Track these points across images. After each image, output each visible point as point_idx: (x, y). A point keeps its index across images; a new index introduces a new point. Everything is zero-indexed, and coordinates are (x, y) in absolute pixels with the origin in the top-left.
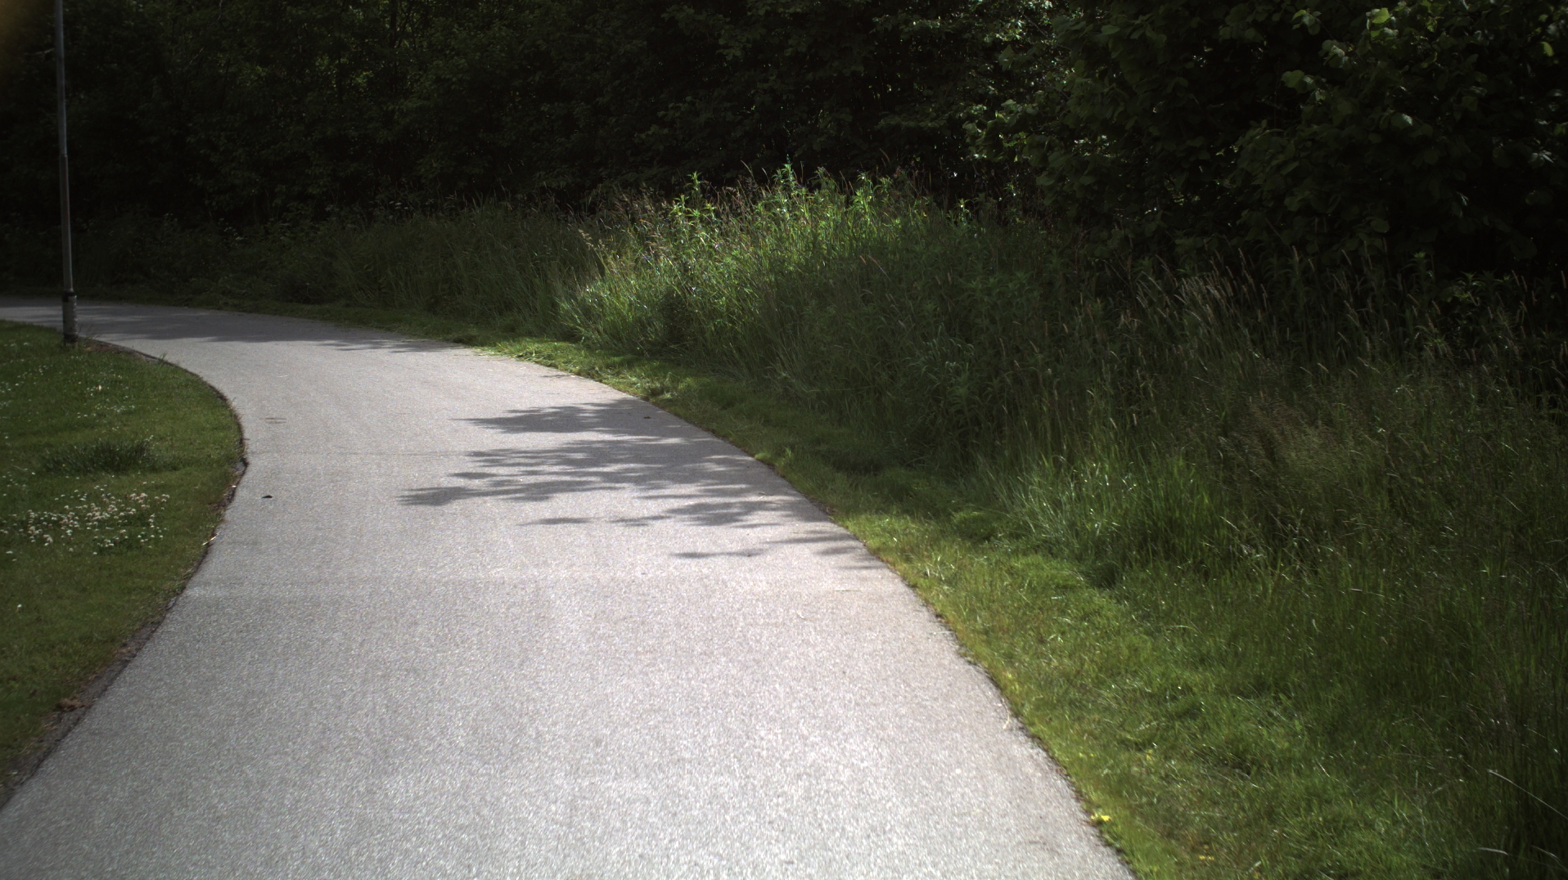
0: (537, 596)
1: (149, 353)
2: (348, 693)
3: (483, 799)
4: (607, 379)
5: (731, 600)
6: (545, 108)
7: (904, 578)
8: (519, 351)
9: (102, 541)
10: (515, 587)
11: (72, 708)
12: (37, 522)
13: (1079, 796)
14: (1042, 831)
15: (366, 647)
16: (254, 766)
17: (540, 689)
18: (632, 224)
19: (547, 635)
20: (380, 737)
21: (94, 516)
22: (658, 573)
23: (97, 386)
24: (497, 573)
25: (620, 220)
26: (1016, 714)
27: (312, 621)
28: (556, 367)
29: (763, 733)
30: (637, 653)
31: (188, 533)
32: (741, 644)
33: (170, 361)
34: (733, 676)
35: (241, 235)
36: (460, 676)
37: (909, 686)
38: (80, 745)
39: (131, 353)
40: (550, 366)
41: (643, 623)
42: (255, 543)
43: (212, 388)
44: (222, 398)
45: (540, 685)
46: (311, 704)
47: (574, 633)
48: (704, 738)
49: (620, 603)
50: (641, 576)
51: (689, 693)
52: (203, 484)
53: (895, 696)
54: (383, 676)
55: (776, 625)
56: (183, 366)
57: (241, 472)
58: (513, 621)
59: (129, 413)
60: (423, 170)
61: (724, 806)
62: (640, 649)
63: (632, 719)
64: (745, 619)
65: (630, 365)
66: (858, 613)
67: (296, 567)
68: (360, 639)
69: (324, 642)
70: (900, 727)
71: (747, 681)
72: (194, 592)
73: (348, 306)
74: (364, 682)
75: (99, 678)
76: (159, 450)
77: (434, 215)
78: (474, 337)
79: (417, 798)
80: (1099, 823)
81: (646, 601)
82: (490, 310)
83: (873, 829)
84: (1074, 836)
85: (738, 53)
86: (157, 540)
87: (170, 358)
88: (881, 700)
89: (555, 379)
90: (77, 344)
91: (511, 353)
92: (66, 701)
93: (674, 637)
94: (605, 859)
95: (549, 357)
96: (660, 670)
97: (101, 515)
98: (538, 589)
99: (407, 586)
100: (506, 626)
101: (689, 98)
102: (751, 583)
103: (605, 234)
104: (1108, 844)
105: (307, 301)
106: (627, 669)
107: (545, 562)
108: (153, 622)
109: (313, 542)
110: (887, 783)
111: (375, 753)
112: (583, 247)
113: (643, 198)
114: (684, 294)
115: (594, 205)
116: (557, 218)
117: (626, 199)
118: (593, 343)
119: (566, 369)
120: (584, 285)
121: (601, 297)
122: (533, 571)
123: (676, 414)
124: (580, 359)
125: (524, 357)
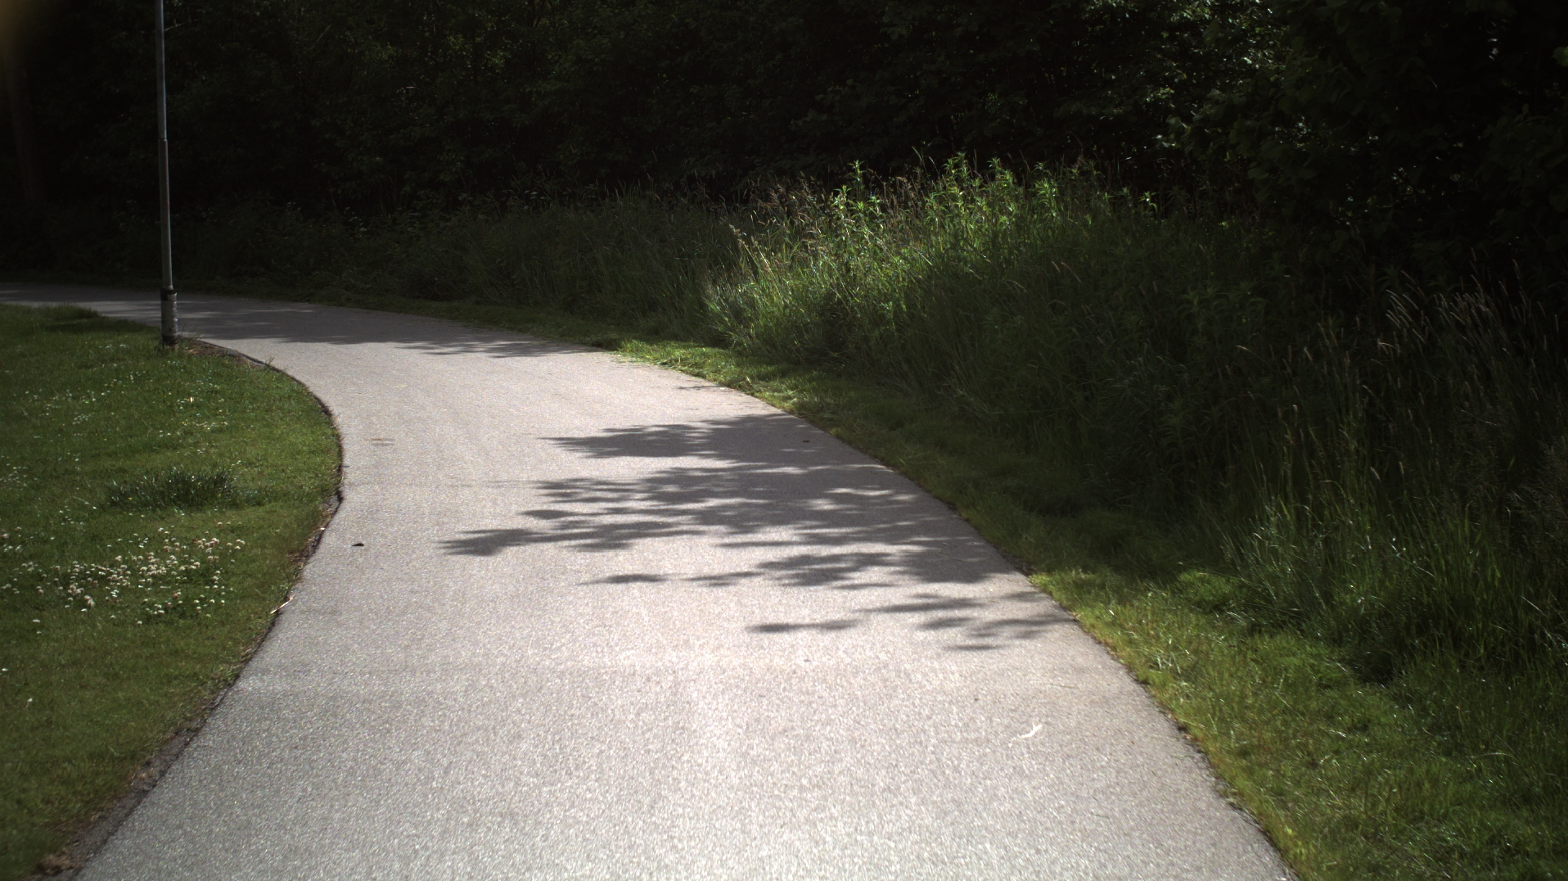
0: (675, 694)
1: (255, 357)
2: (421, 853)
4: (760, 391)
5: (917, 702)
6: (695, 90)
7: (1130, 668)
8: (663, 357)
9: (151, 606)
10: (648, 680)
11: (59, 869)
12: (82, 576)
15: (452, 775)
17: (675, 849)
18: (788, 217)
19: (686, 757)
21: (149, 570)
22: (824, 659)
23: (189, 398)
24: (627, 658)
25: (776, 211)
27: (389, 731)
28: (704, 377)
30: (802, 788)
31: (257, 594)
32: (935, 774)
33: (277, 367)
34: (927, 827)
35: (366, 225)
36: (571, 826)
37: (1161, 846)
39: (236, 357)
40: (697, 375)
41: (808, 737)
42: (334, 612)
43: (318, 400)
44: (327, 412)
45: (676, 841)
47: (721, 755)
49: (778, 705)
50: (803, 664)
51: (871, 858)
52: (286, 526)
54: (470, 825)
55: (977, 742)
56: (290, 373)
57: (333, 509)
58: (643, 733)
59: (221, 430)
60: (562, 157)
62: (805, 782)
64: (937, 733)
65: (784, 374)
66: (1079, 724)
67: (377, 648)
68: (445, 762)
69: (399, 767)
71: (946, 837)
72: (249, 684)
73: (478, 303)
74: (444, 834)
75: (102, 820)
76: (244, 479)
77: (572, 206)
78: (615, 340)
81: (811, 703)
82: (633, 310)
85: (904, 32)
86: (217, 606)
87: (277, 364)
89: (694, 392)
90: (176, 345)
92: (51, 859)
93: (848, 760)
95: (696, 365)
96: (832, 817)
97: (158, 569)
98: (677, 684)
99: (513, 675)
100: (634, 742)
101: (850, 82)
102: (941, 676)
103: (761, 229)
105: (435, 298)
106: (789, 814)
107: (687, 642)
108: (188, 730)
109: (404, 613)
112: (735, 244)
113: (802, 188)
114: (845, 297)
115: (748, 195)
116: (708, 211)
117: (782, 190)
118: (745, 349)
119: (715, 380)
120: (735, 285)
121: (753, 298)
122: (671, 656)
123: (838, 437)
124: (731, 369)
125: (668, 364)
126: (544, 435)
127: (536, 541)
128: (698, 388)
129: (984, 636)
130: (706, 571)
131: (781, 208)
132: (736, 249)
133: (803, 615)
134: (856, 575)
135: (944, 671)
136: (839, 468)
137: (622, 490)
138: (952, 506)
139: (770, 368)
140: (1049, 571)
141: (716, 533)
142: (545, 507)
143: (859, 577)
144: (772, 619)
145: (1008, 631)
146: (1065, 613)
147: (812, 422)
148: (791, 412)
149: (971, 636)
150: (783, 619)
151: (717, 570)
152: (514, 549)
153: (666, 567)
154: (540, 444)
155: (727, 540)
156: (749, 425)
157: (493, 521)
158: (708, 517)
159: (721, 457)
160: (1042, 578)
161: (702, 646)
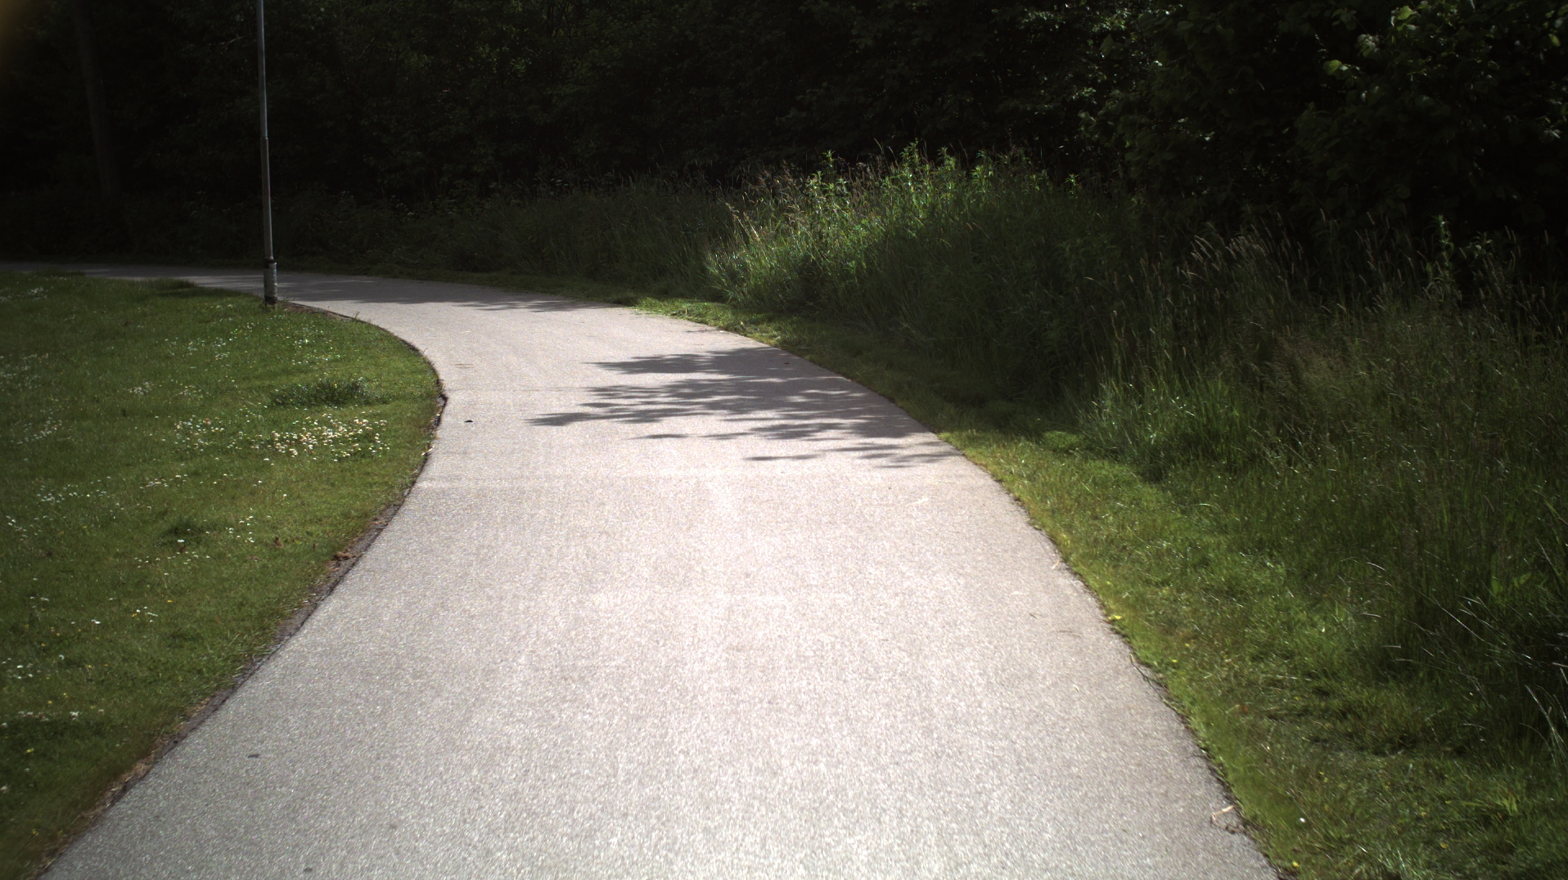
0: (698, 487)
1: (342, 313)
2: (556, 546)
3: (664, 606)
4: (751, 333)
5: (852, 489)
6: (693, 91)
7: (993, 475)
9: (339, 453)
10: (680, 481)
11: (346, 558)
13: (1103, 606)
14: (1070, 626)
15: (566, 518)
16: (493, 589)
17: (703, 544)
18: (773, 196)
19: (707, 511)
20: (583, 572)
21: (328, 435)
22: (794, 472)
23: (303, 339)
24: (665, 472)
25: (763, 194)
26: (1065, 560)
27: (521, 502)
28: (706, 323)
29: (872, 570)
30: (777, 522)
31: (410, 446)
32: (858, 517)
33: (362, 319)
34: (851, 536)
35: (411, 210)
36: (641, 536)
37: (987, 542)
38: (361, 577)
40: (701, 322)
41: (782, 504)
42: (465, 453)
45: (703, 541)
46: (529, 553)
47: (728, 510)
48: (828, 573)
49: (763, 491)
50: (780, 474)
51: (817, 547)
52: (412, 412)
53: (975, 549)
54: (582, 536)
55: (887, 505)
56: (374, 322)
57: (442, 404)
58: (680, 502)
59: (336, 360)
60: (579, 150)
61: (841, 611)
62: (779, 520)
63: (773, 562)
64: (862, 501)
65: (770, 320)
66: (952, 498)
67: (501, 468)
68: (560, 514)
69: (532, 516)
70: (975, 568)
71: (861, 540)
72: (423, 484)
73: (514, 273)
74: (567, 540)
75: (361, 539)
76: (370, 389)
77: (592, 191)
78: (632, 298)
79: (616, 605)
80: (1113, 621)
81: (784, 490)
82: (645, 275)
83: (948, 623)
84: (1093, 629)
85: (870, 42)
86: (385, 452)
87: (362, 317)
88: (963, 551)
89: (699, 334)
90: (276, 305)
91: (666, 313)
92: (341, 554)
93: (806, 512)
94: (754, 639)
95: (700, 315)
96: (794, 533)
97: (333, 434)
98: (698, 482)
99: (594, 480)
100: (674, 505)
101: (825, 84)
102: (869, 479)
103: (749, 206)
104: (1117, 633)
105: (475, 270)
106: (769, 532)
107: (704, 465)
110: (961, 599)
111: (581, 581)
112: (730, 218)
113: (784, 174)
114: (818, 259)
115: (740, 180)
116: (707, 193)
117: (768, 175)
118: (739, 303)
119: (715, 325)
120: (730, 253)
121: (745, 263)
122: (693, 471)
123: (811, 361)
124: (729, 316)
125: (677, 315)
126: (586, 361)
127: (594, 418)
128: (703, 331)
129: (902, 462)
130: (714, 432)
131: (767, 190)
132: (731, 224)
133: (782, 452)
134: (819, 434)
135: (872, 477)
136: (812, 379)
137: (651, 392)
138: (892, 400)
139: (759, 316)
140: (952, 431)
141: (720, 414)
142: (597, 401)
143: (819, 435)
144: (760, 454)
145: (916, 459)
146: (959, 451)
147: (792, 352)
148: (776, 346)
149: (892, 462)
150: (767, 454)
151: (722, 431)
152: (579, 423)
153: (687, 430)
154: (584, 366)
155: (728, 418)
156: (743, 354)
157: (559, 408)
158: (714, 406)
159: (721, 373)
160: (944, 435)
161: (714, 467)
